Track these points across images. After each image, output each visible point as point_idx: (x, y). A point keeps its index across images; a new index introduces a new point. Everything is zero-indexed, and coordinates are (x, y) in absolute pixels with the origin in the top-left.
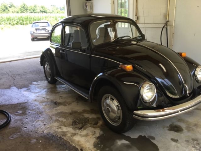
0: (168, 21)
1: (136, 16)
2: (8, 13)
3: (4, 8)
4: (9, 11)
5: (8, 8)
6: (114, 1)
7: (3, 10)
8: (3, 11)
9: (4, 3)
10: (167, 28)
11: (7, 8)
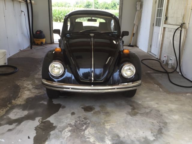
0: (184, 23)
1: (165, 16)
2: (115, 9)
3: (113, 5)
4: (116, 7)
5: (117, 5)
6: (156, 1)
7: (112, 6)
8: (112, 8)
9: (114, 1)
10: (181, 31)
11: (115, 5)
